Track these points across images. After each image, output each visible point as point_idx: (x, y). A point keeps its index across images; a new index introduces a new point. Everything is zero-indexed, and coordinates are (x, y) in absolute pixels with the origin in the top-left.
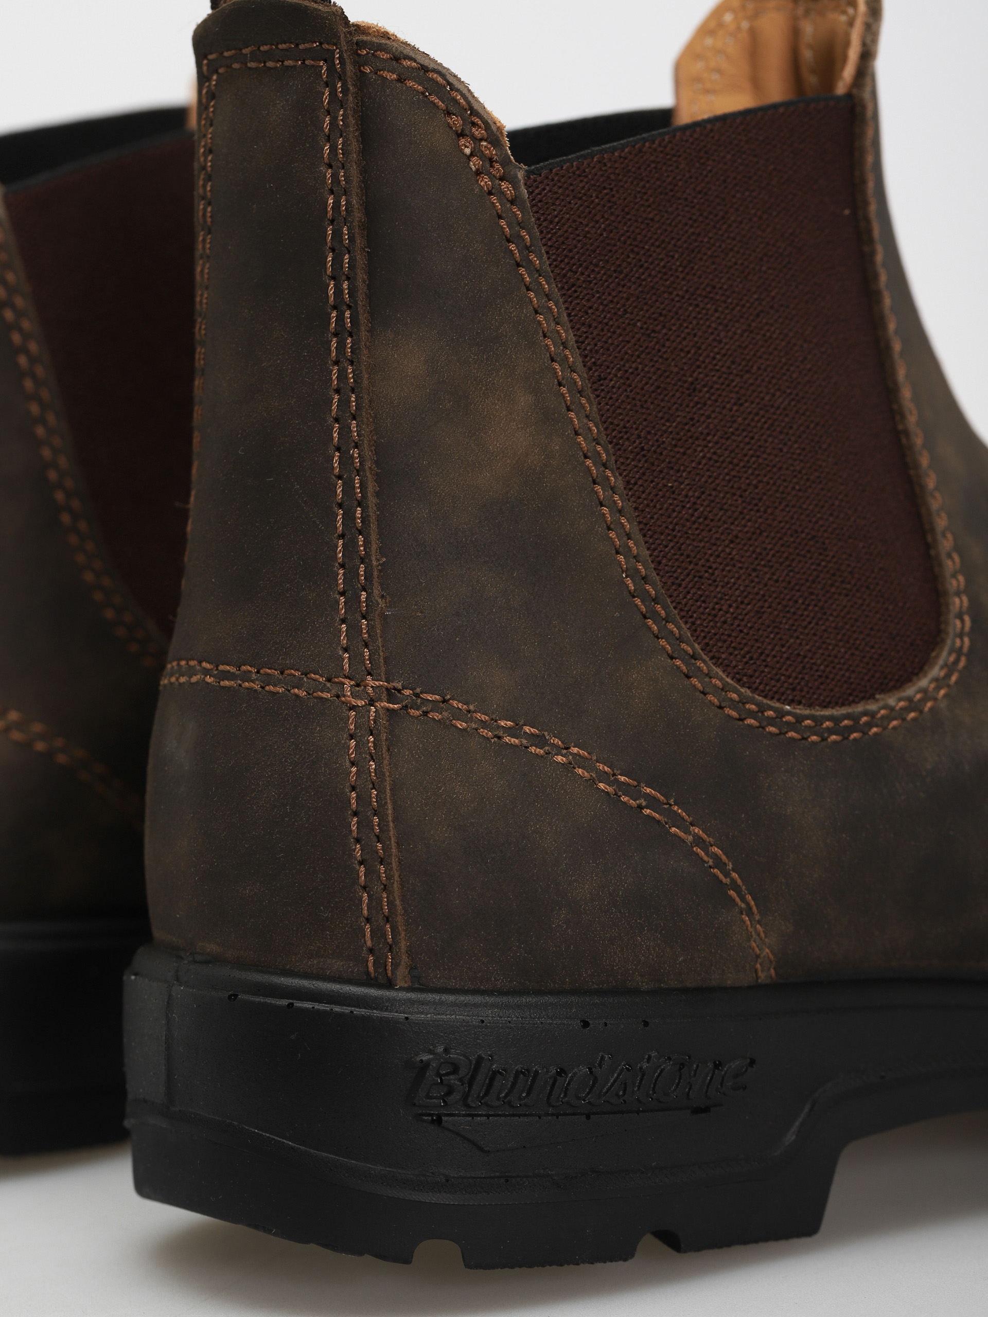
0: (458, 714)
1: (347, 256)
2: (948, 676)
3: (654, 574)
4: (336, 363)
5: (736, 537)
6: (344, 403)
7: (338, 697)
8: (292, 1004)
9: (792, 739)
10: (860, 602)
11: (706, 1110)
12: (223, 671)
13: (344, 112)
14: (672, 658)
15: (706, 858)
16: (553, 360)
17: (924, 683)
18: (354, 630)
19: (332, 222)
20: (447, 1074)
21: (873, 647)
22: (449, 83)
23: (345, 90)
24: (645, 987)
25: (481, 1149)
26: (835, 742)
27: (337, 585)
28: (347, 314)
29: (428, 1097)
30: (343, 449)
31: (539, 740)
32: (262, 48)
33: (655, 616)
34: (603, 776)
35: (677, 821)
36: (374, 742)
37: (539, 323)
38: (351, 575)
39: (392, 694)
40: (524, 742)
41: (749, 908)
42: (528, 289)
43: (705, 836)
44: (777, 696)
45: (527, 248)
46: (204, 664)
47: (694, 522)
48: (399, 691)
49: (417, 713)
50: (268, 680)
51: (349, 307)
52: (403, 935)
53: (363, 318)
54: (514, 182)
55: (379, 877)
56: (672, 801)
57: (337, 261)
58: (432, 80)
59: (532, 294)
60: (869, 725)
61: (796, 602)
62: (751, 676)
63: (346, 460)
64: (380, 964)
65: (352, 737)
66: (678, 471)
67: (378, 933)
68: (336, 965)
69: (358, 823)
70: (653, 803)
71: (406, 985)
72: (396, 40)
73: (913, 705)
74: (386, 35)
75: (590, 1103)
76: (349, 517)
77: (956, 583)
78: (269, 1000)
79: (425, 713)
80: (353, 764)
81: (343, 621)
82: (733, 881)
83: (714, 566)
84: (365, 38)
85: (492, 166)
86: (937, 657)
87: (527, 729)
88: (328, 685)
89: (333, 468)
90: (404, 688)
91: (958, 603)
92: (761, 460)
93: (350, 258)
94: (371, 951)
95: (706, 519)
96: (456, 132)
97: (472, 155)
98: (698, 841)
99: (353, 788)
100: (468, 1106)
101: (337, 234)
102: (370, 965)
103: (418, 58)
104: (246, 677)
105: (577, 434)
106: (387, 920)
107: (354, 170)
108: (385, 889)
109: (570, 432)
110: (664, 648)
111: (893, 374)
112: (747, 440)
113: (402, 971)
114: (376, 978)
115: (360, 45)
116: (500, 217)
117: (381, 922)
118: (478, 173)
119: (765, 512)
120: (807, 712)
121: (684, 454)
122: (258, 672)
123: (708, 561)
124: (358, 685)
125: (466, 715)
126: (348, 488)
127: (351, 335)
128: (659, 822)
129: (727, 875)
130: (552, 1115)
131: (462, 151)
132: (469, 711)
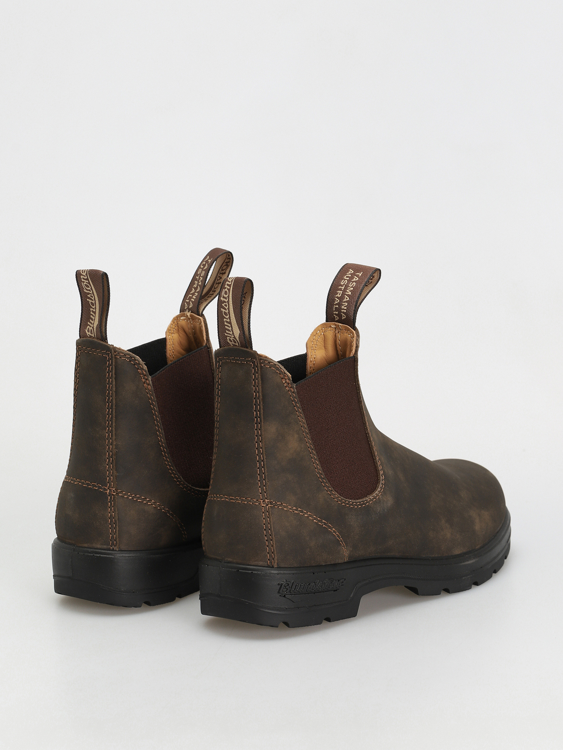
0: (285, 507)
1: (258, 406)
2: (381, 490)
3: (323, 473)
4: (256, 430)
5: (338, 462)
6: (258, 439)
7: (259, 504)
8: (252, 572)
9: (352, 507)
10: (363, 475)
11: (336, 590)
12: (231, 498)
13: (258, 374)
14: (327, 491)
15: (336, 535)
16: (302, 427)
17: (377, 492)
18: (262, 489)
19: (255, 398)
20: (287, 586)
21: (366, 485)
22: (280, 367)
23: (258, 370)
24: (324, 564)
25: (293, 602)
26: (360, 507)
27: (258, 479)
28: (259, 419)
29: (282, 591)
30: (258, 449)
31: (302, 512)
32: (235, 358)
33: (323, 482)
34: (315, 519)
35: (330, 527)
36: (268, 514)
37: (299, 419)
38: (261, 477)
39: (271, 503)
40: (299, 512)
41: (344, 545)
42: (296, 412)
43: (335, 530)
44: (348, 498)
45: (296, 402)
46: (225, 496)
47: (329, 460)
48: (272, 502)
49: (277, 507)
50: (242, 500)
51: (259, 417)
52: (276, 556)
53: (262, 419)
54: (293, 388)
55: (271, 544)
56: (328, 523)
57: (256, 407)
58: (277, 367)
59: (297, 413)
60: (366, 503)
61: (350, 476)
62: (343, 494)
63: (259, 451)
64: (271, 562)
65: (263, 513)
66: (326, 449)
67: (270, 556)
68: (261, 563)
69: (266, 532)
70: (325, 524)
71: (276, 567)
72: (269, 358)
73: (375, 498)
74: (266, 357)
75: (315, 591)
76: (260, 464)
77: (380, 468)
78: (247, 571)
79: (278, 507)
80: (264, 519)
81: (260, 487)
82: (341, 540)
83: (334, 469)
84: (262, 358)
85: (289, 385)
86: (379, 486)
87: (299, 509)
88: (257, 501)
89: (256, 453)
90: (273, 501)
91: (381, 472)
92: (342, 445)
93: (259, 407)
94: (269, 560)
95: (332, 459)
96: (282, 378)
97: (285, 383)
98: (334, 532)
99: (264, 524)
100: (291, 593)
101: (256, 401)
102: (269, 563)
103: (274, 362)
104: (237, 499)
105: (307, 443)
106: (273, 553)
107: (260, 387)
108: (272, 546)
109: (305, 442)
110: (326, 489)
111: (365, 420)
112: (339, 440)
113: (276, 564)
114: (270, 565)
115: (261, 359)
116: (291, 396)
117: (271, 553)
118: (286, 386)
119: (343, 456)
120: (354, 501)
121: (327, 445)
122: (240, 498)
123: (333, 468)
124: (264, 501)
125: (286, 507)
126: (260, 457)
127: (259, 424)
128: (326, 528)
129: (340, 539)
130: (307, 594)
131: (283, 382)
132: (287, 506)
